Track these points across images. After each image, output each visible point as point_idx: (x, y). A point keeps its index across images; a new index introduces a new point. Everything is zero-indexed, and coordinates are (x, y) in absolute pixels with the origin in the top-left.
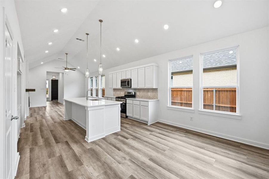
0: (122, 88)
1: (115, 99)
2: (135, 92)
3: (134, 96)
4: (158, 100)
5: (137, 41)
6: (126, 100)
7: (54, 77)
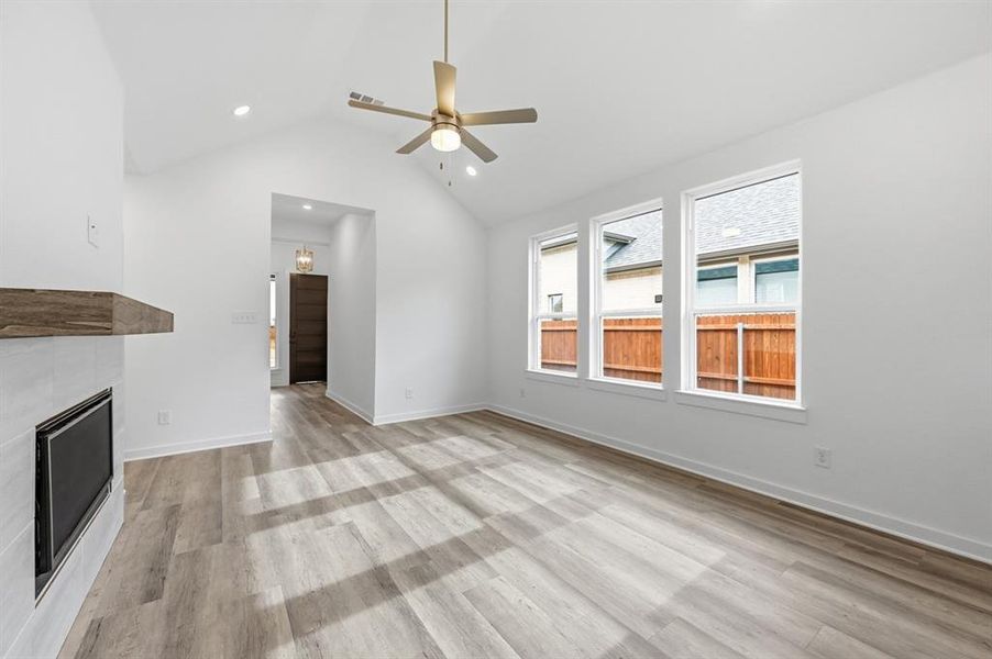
7: (304, 259)
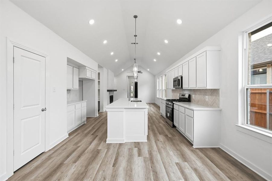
0: (176, 88)
1: (165, 102)
2: (190, 94)
3: (188, 100)
4: (221, 110)
5: (179, 22)
6: (173, 104)
